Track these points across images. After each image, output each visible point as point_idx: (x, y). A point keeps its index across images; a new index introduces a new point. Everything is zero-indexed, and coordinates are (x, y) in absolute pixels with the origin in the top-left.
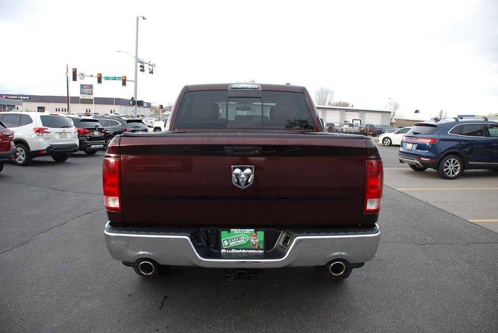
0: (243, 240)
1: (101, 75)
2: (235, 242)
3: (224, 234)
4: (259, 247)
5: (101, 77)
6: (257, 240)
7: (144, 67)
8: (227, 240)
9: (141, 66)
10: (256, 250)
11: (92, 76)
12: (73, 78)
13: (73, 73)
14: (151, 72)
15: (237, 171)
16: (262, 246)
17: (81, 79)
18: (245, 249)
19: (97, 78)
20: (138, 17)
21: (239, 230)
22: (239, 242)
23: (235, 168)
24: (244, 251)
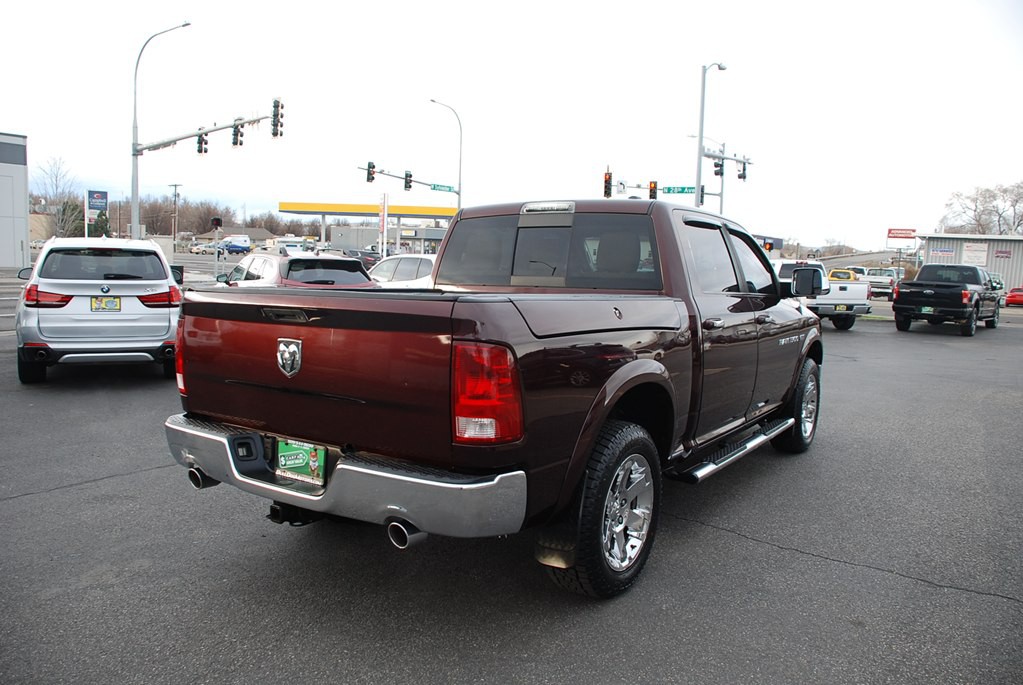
0: (301, 461)
1: (655, 183)
2: (293, 462)
3: (282, 444)
4: (318, 475)
5: (655, 187)
6: (316, 464)
7: (722, 166)
8: (284, 457)
9: (716, 165)
11: (639, 186)
12: (606, 192)
13: (606, 181)
14: (742, 176)
17: (620, 192)
19: (648, 191)
20: (704, 67)
22: (297, 461)
24: (300, 478)
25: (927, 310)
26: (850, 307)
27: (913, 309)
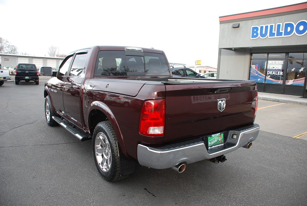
0: (216, 140)
2: (213, 142)
3: (209, 138)
4: (222, 142)
6: (221, 139)
8: (210, 142)
10: (221, 144)
15: (220, 102)
16: (223, 141)
18: (218, 145)
21: (215, 135)
22: (215, 141)
23: (219, 101)
24: (217, 146)
25: (27, 78)
26: (5, 78)
27: (23, 78)
